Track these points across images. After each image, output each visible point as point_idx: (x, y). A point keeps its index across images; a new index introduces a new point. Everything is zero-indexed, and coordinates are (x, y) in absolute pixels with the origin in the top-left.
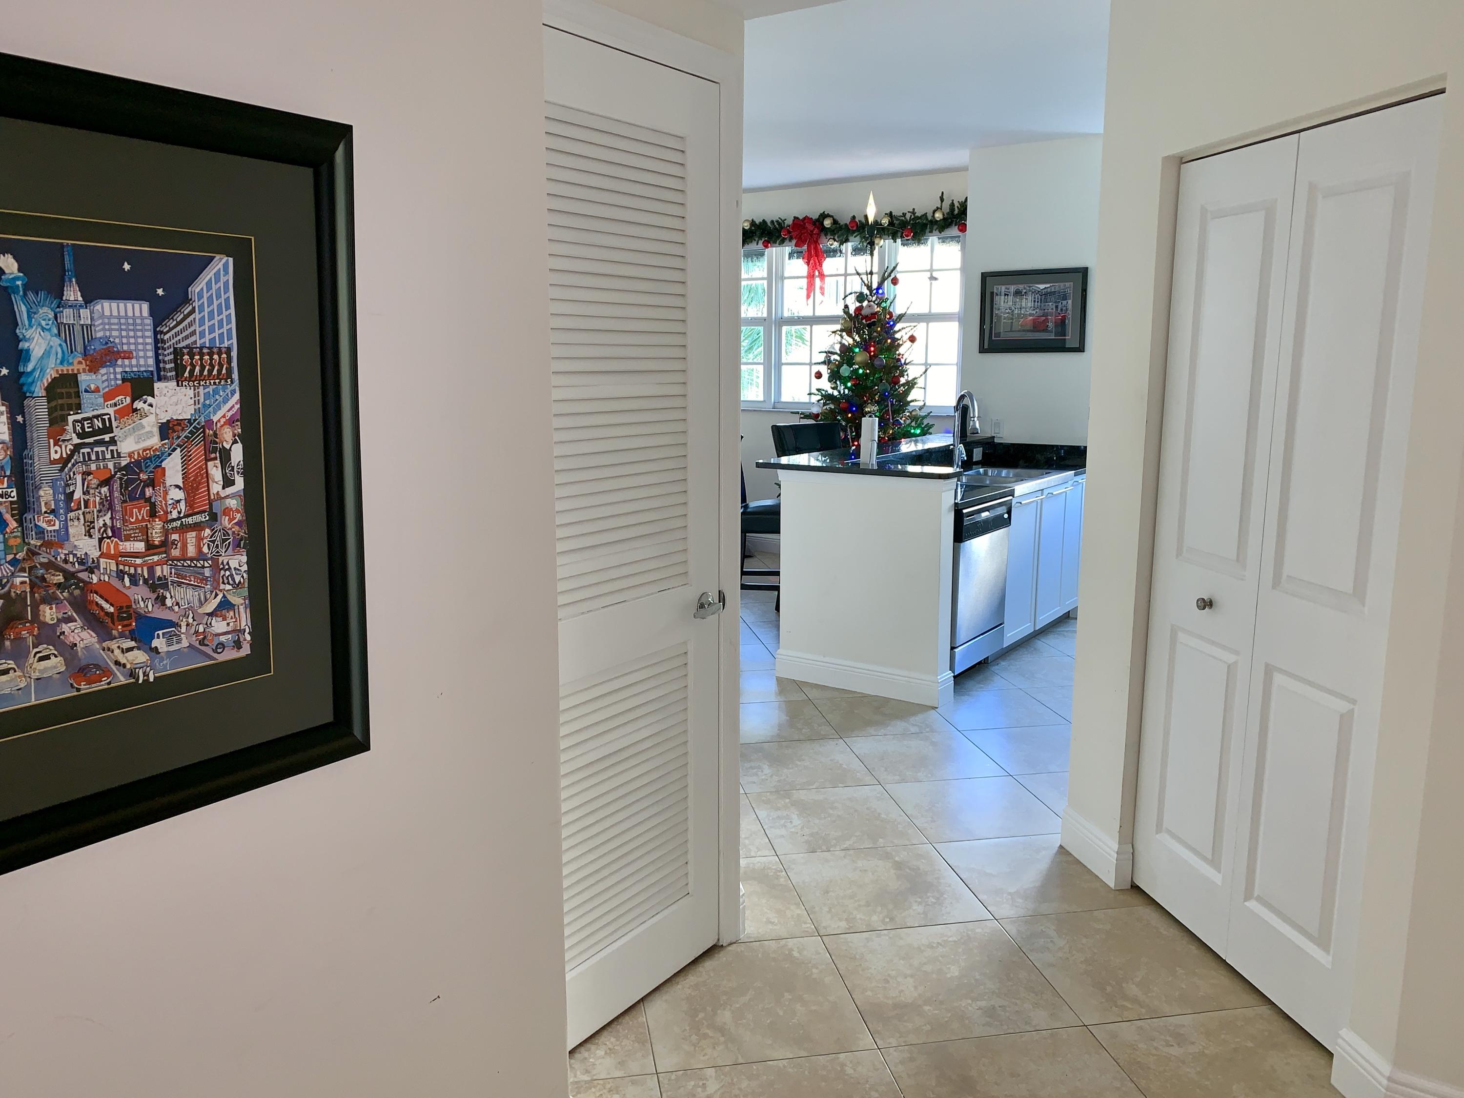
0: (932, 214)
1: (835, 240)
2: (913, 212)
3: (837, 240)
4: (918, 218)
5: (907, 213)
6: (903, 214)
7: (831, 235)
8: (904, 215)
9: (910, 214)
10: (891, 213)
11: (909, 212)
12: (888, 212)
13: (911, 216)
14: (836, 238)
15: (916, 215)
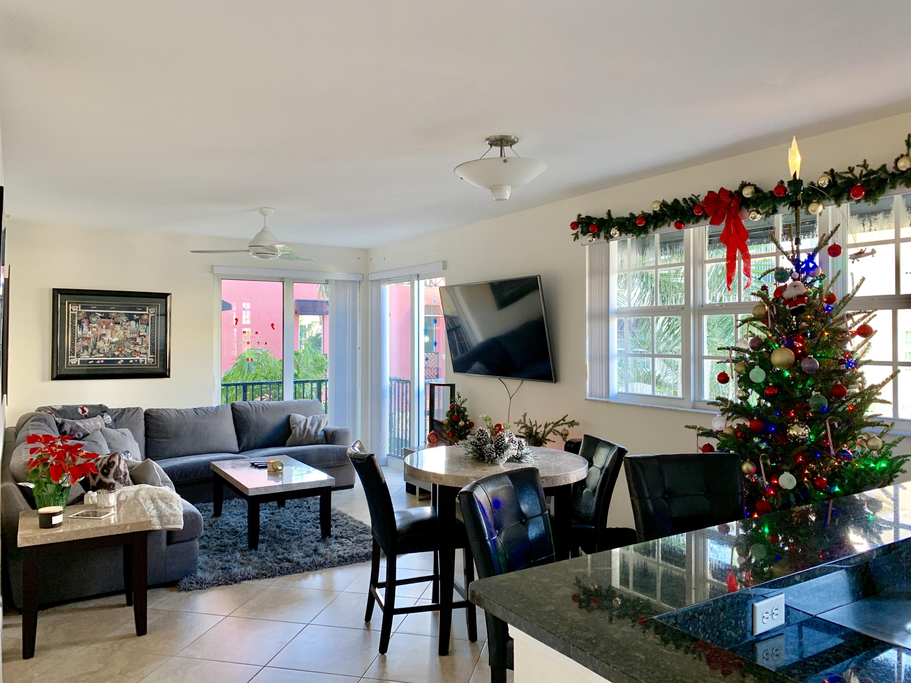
0: (893, 165)
1: (758, 212)
2: (865, 166)
3: (761, 212)
4: (873, 172)
5: (856, 168)
6: (849, 168)
7: (754, 207)
8: (851, 170)
9: (861, 169)
10: (832, 170)
11: (858, 166)
12: (828, 170)
13: (862, 171)
14: (759, 210)
15: (869, 168)
